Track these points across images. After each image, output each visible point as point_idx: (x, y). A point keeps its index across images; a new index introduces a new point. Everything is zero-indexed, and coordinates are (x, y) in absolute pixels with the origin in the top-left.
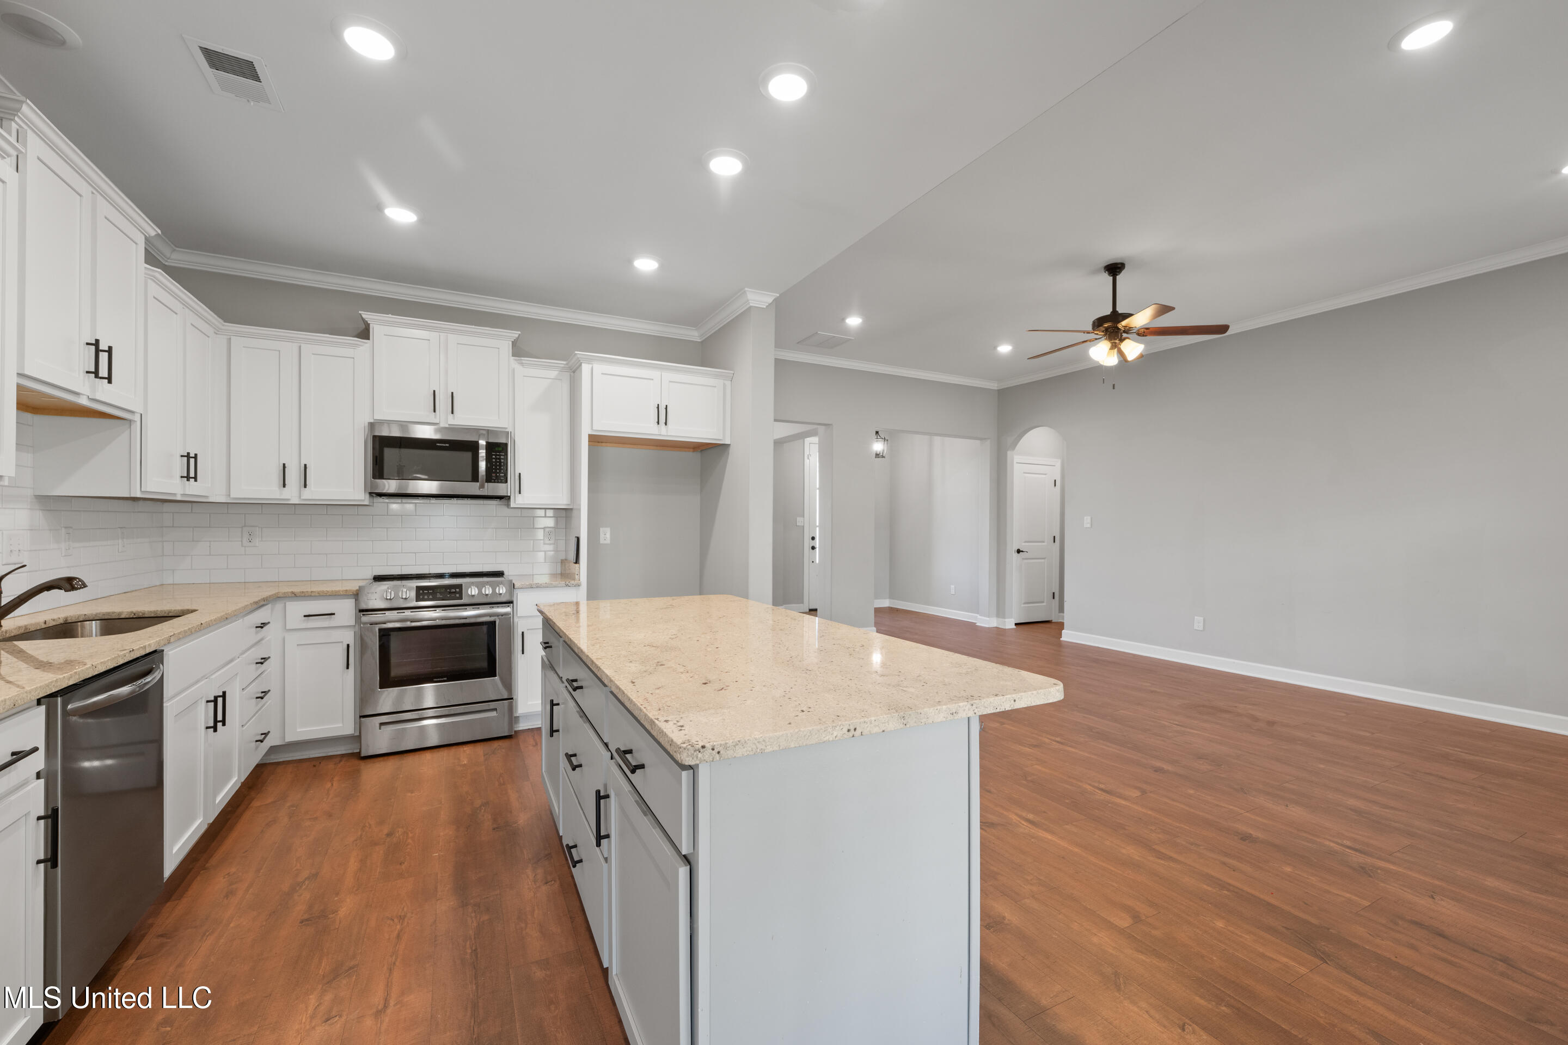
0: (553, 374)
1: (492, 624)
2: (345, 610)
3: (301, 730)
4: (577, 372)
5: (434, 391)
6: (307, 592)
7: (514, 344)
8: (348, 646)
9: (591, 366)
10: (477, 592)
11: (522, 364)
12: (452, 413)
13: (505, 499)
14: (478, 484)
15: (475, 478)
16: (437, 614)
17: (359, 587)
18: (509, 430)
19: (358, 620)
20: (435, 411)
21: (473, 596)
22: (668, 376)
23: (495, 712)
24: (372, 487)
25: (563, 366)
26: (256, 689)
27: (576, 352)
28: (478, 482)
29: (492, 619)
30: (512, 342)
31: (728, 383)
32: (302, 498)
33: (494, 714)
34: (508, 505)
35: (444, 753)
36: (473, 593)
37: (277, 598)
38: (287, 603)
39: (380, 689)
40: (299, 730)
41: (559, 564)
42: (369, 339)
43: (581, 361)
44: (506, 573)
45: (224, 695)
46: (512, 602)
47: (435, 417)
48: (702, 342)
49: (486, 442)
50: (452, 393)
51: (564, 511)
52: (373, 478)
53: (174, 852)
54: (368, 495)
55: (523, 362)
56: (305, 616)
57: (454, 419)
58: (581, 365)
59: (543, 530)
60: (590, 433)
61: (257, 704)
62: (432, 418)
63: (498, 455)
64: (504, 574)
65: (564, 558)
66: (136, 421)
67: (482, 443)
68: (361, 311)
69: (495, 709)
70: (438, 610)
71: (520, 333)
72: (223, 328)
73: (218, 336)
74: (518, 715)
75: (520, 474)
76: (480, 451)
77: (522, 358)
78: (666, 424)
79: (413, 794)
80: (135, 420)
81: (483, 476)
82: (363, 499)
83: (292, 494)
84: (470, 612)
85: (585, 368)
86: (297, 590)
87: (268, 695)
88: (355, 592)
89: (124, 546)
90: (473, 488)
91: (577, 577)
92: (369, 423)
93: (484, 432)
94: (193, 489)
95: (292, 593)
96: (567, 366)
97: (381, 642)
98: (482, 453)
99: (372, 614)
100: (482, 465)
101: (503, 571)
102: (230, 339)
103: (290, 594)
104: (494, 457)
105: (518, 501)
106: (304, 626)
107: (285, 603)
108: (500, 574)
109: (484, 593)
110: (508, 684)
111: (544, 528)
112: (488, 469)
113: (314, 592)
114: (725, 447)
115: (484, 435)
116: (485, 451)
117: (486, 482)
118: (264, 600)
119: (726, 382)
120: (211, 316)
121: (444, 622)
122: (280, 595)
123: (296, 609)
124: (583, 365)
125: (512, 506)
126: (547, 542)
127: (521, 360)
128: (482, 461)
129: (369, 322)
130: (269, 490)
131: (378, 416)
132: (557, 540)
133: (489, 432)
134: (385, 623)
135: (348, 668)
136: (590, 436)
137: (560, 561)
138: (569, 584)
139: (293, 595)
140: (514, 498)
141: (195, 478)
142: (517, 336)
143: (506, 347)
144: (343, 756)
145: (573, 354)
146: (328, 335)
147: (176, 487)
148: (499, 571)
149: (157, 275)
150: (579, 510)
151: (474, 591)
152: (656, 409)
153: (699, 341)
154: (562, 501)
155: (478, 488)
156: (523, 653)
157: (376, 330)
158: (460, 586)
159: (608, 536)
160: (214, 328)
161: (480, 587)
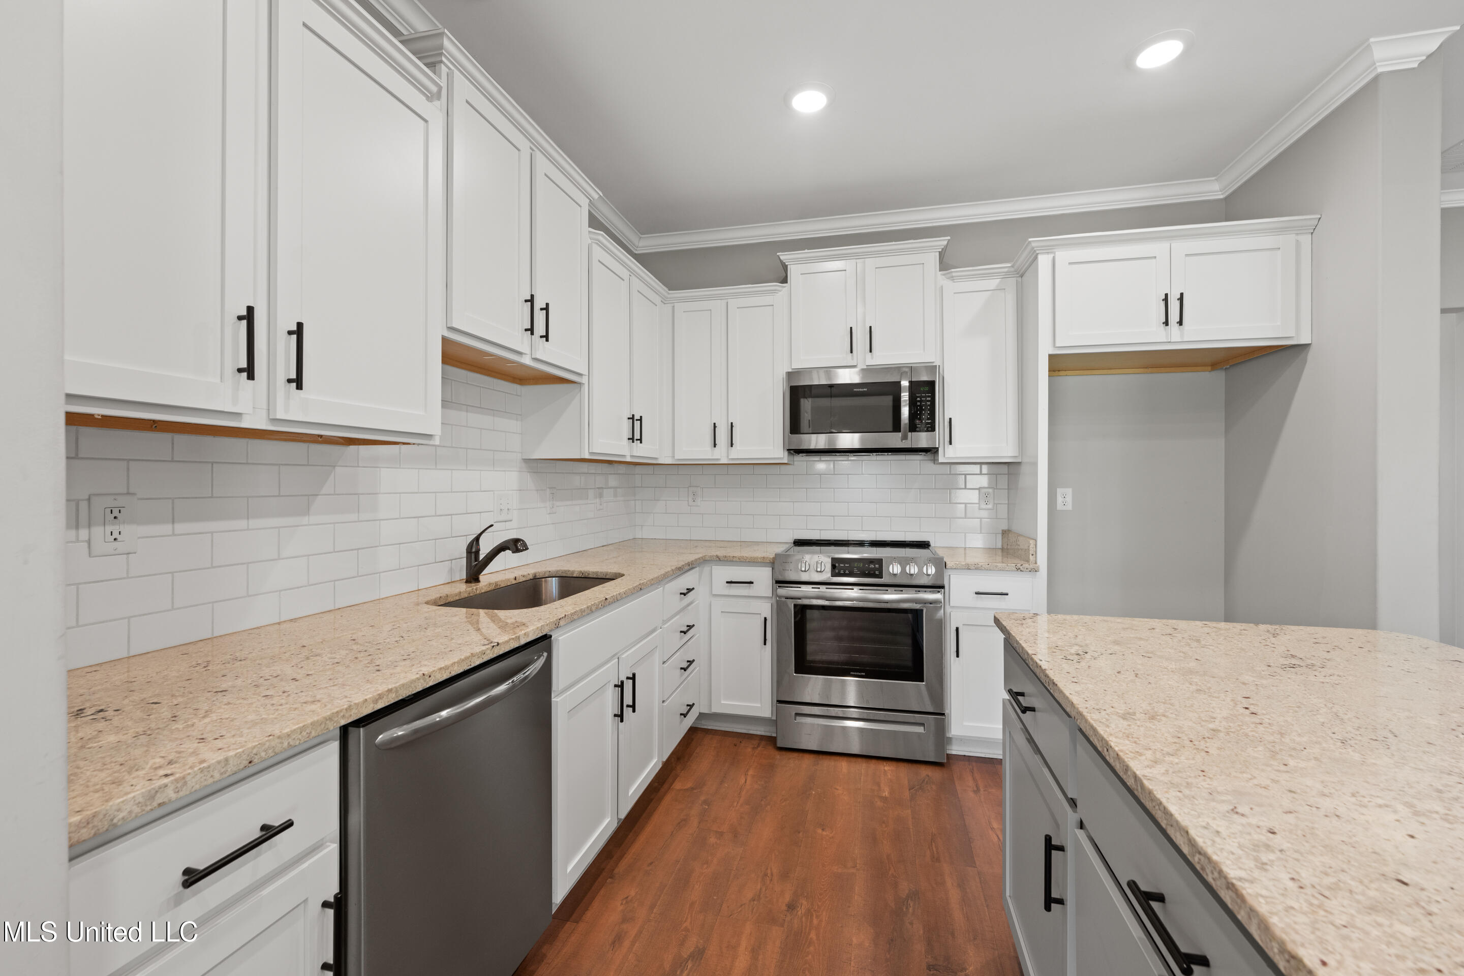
0: (993, 283)
1: (917, 615)
2: (763, 577)
3: (726, 704)
4: (1027, 274)
5: (851, 328)
6: (729, 556)
7: (942, 255)
8: (765, 619)
9: (1051, 256)
10: (899, 571)
11: (952, 278)
12: (871, 351)
13: (931, 451)
14: (900, 434)
15: (896, 427)
16: (855, 593)
17: (775, 554)
18: (937, 364)
19: (774, 591)
20: (851, 352)
21: (895, 575)
22: (1181, 247)
23: (922, 728)
24: (789, 444)
25: (1006, 270)
26: (680, 660)
27: (1030, 240)
28: (900, 431)
29: (917, 606)
30: (939, 252)
31: (1306, 239)
32: (730, 457)
33: (920, 729)
34: (935, 460)
35: (862, 767)
36: (895, 572)
37: (704, 561)
38: (713, 567)
39: (795, 673)
40: (722, 702)
41: (1000, 536)
42: (787, 283)
43: (1037, 252)
44: (932, 544)
45: (633, 678)
46: (943, 587)
47: (853, 359)
48: (1226, 199)
49: (909, 382)
50: (870, 327)
51: (1006, 467)
52: (790, 433)
53: (569, 870)
54: (786, 453)
55: (954, 274)
56: (727, 582)
57: (872, 358)
58: (1036, 258)
59: (977, 491)
60: (1051, 353)
61: (681, 675)
62: (849, 360)
63: (923, 397)
64: (930, 545)
65: (1006, 528)
66: (584, 384)
67: (905, 383)
68: (779, 252)
69: (923, 725)
70: (856, 588)
71: (949, 238)
72: (669, 296)
73: (666, 305)
74: (951, 736)
75: (950, 419)
76: (902, 394)
77: (953, 270)
78: (1180, 323)
79: (824, 833)
80: (583, 382)
81: (906, 424)
82: (782, 457)
83: (721, 455)
84: (891, 596)
85: (1044, 261)
86: (721, 553)
87: (693, 664)
88: (771, 560)
89: (601, 505)
90: (894, 440)
91: (1031, 558)
92: (786, 373)
93: (907, 370)
94: (640, 451)
95: (717, 557)
96: (1012, 269)
97: (797, 619)
98: (905, 396)
99: (787, 587)
100: (905, 411)
101: (929, 542)
102: (674, 306)
103: (715, 558)
104: (918, 399)
105: (947, 454)
106: (726, 592)
107: (711, 567)
108: (924, 545)
109: (908, 572)
110: (938, 694)
111: (979, 489)
112: (913, 416)
113: (735, 557)
114: (1299, 350)
115: (907, 372)
116: (908, 394)
117: (909, 432)
118: (688, 564)
119: (1300, 238)
120: (658, 284)
121: (861, 604)
122: (707, 558)
123: (723, 573)
124: (1040, 257)
125: (940, 461)
126: (983, 506)
127: (952, 272)
128: (905, 406)
129: (786, 264)
130: (701, 451)
131: (797, 365)
132: (997, 504)
133: (912, 369)
134: (800, 599)
135: (765, 644)
136: (1052, 357)
137: (1001, 532)
138: (1021, 568)
139: (718, 559)
140: (943, 449)
141: (641, 440)
142: (946, 243)
143: (933, 259)
144: (762, 738)
145: (1027, 242)
146: (750, 286)
147: (622, 449)
148: (925, 542)
149: (601, 238)
150: (1035, 464)
151: (896, 569)
152: (1163, 304)
153: (1222, 197)
154: (1007, 452)
155: (900, 440)
156: (958, 656)
157: (794, 271)
158: (880, 561)
159: (1069, 499)
160: (661, 297)
161: (904, 562)
